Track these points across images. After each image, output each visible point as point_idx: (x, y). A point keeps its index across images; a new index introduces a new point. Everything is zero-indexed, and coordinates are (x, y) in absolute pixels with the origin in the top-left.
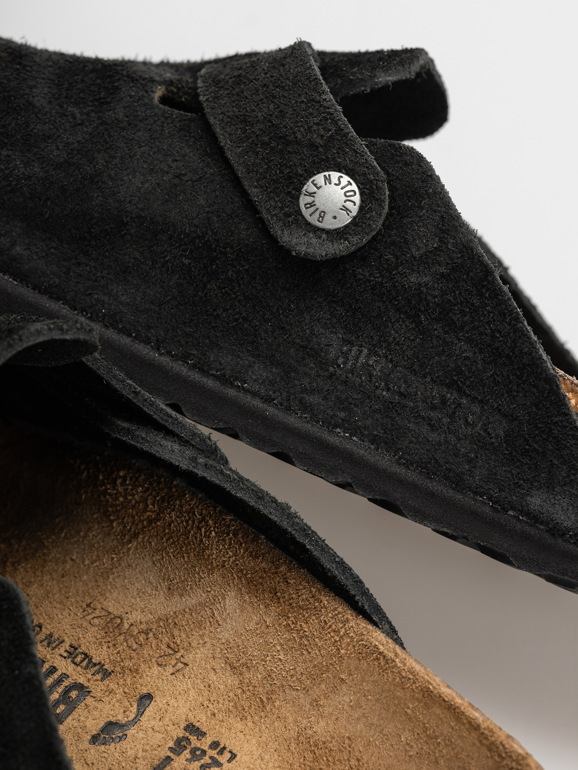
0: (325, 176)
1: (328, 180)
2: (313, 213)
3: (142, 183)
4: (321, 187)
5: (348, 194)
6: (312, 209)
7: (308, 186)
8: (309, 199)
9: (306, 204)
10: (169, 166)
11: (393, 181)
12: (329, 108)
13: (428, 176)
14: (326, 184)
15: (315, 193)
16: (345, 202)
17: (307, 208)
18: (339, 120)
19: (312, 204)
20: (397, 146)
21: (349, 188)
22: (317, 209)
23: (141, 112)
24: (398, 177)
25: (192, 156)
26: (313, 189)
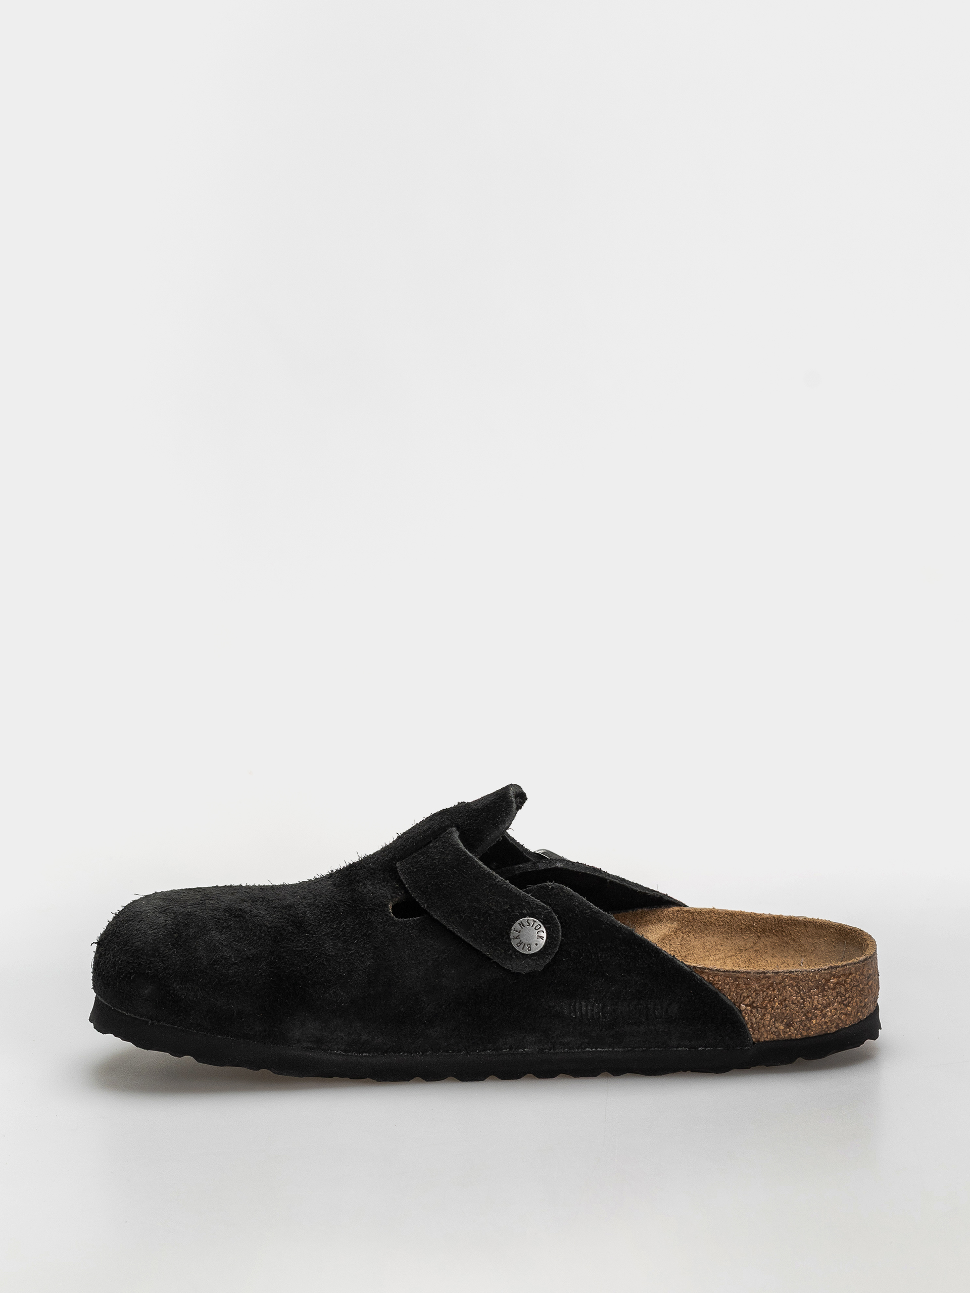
0: (519, 924)
1: (522, 924)
2: (524, 947)
3: (418, 973)
4: (520, 931)
5: (537, 928)
6: (522, 946)
7: (513, 933)
8: (518, 941)
9: (517, 944)
10: (427, 956)
11: (554, 907)
12: (503, 885)
13: (571, 896)
14: (522, 928)
15: (519, 936)
16: (538, 933)
17: (518, 946)
18: (511, 889)
19: (521, 943)
20: (545, 886)
21: (536, 924)
22: (525, 944)
23: (393, 930)
24: (555, 904)
25: (436, 944)
26: (516, 934)
